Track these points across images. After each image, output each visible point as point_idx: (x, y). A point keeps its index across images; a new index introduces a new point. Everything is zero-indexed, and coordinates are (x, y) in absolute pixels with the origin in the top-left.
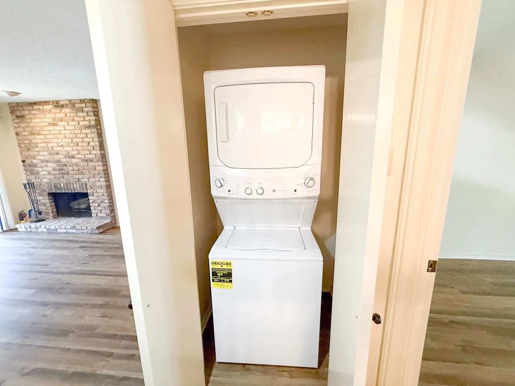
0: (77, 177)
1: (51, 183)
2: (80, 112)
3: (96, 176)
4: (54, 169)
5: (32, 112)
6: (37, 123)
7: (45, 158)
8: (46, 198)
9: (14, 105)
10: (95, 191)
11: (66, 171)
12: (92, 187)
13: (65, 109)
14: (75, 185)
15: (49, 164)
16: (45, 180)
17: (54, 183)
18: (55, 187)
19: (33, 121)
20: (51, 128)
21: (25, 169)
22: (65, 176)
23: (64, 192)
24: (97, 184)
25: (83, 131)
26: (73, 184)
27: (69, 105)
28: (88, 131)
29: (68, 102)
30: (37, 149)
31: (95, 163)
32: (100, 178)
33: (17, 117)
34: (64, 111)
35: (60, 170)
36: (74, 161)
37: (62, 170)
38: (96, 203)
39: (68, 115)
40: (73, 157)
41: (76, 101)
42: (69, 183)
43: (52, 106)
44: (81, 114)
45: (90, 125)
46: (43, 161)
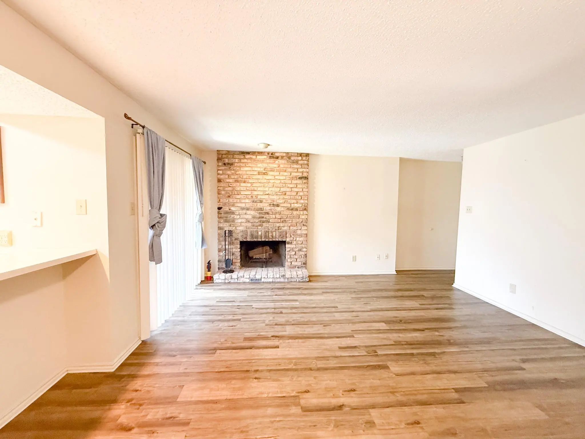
0: (278, 225)
1: (247, 231)
2: (295, 164)
3: (298, 225)
4: (254, 217)
5: (242, 161)
6: (246, 171)
7: (246, 205)
8: (237, 247)
9: (224, 152)
10: (295, 239)
11: (267, 219)
12: (292, 235)
13: (280, 161)
14: (274, 233)
15: (249, 212)
16: (241, 228)
17: (251, 232)
18: (252, 235)
19: (242, 169)
20: (260, 177)
21: (220, 216)
22: (264, 224)
23: (261, 240)
24: (298, 233)
25: (294, 182)
26: (272, 232)
27: (285, 157)
28: (299, 181)
29: (285, 155)
30: (238, 197)
31: (300, 212)
32: (302, 227)
33: (225, 164)
34: (279, 162)
35: (259, 218)
36: (278, 209)
37: (263, 218)
38: (294, 251)
39: (282, 166)
40: (278, 206)
41: (293, 154)
42: (268, 231)
43: (265, 157)
44: (295, 166)
45: (303, 176)
46: (243, 209)
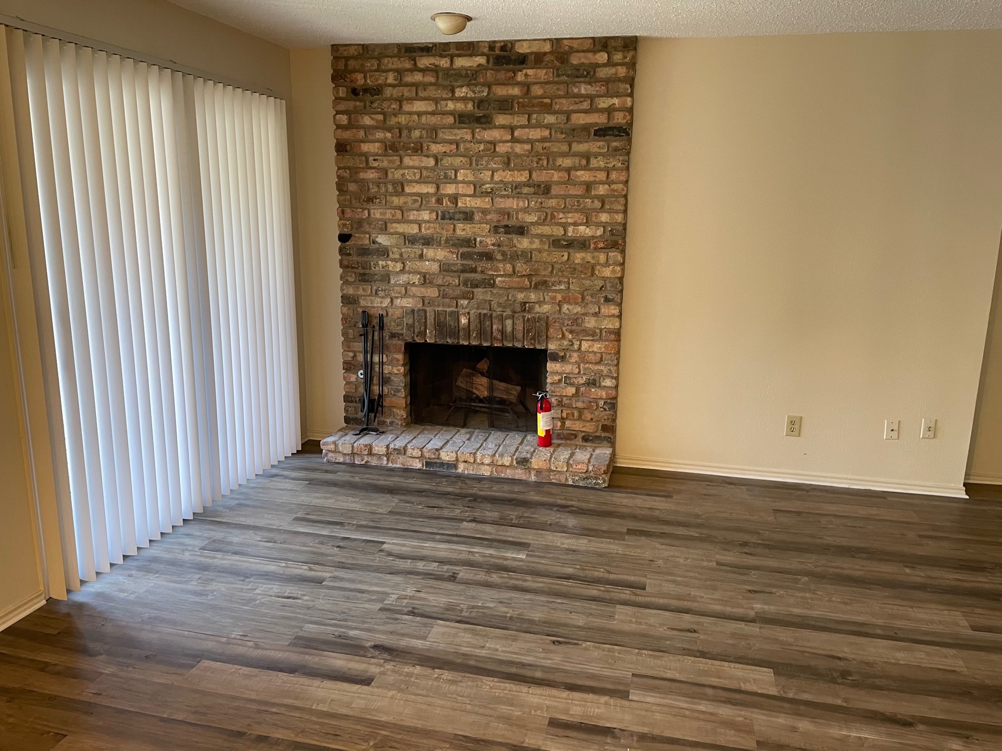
0: (520, 296)
1: (425, 311)
2: (584, 82)
3: (588, 298)
4: (445, 268)
5: (409, 79)
6: (419, 114)
7: (423, 230)
8: (398, 360)
9: (352, 51)
10: (576, 347)
11: (487, 277)
12: (567, 333)
13: (530, 72)
14: (509, 323)
15: (429, 252)
16: (407, 303)
17: (437, 314)
18: (440, 326)
19: (407, 107)
20: (464, 134)
21: (345, 263)
22: (478, 292)
23: (466, 343)
24: (587, 325)
25: (578, 147)
26: (502, 319)
27: (547, 59)
28: (596, 146)
29: (547, 48)
30: (396, 201)
31: (596, 254)
32: (602, 306)
33: (355, 92)
34: (526, 75)
35: (463, 271)
36: (524, 243)
37: (474, 270)
38: (572, 384)
39: (537, 91)
40: (521, 231)
41: (575, 45)
42: (491, 315)
43: (481, 60)
44: (584, 89)
45: (611, 124)
46: (411, 240)
